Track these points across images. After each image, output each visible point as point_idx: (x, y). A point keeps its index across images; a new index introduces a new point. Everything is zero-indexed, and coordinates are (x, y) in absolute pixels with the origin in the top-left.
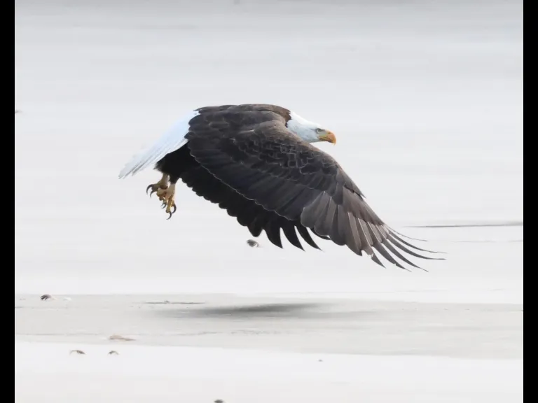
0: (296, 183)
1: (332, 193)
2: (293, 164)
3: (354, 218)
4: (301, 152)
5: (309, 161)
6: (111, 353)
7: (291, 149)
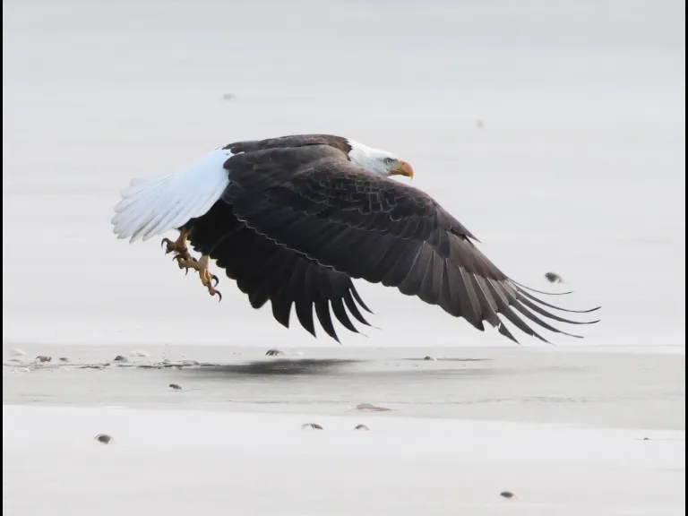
0: (384, 233)
1: (434, 243)
2: (376, 207)
3: (468, 274)
4: (385, 189)
5: (398, 200)
6: (358, 427)
7: (371, 187)
